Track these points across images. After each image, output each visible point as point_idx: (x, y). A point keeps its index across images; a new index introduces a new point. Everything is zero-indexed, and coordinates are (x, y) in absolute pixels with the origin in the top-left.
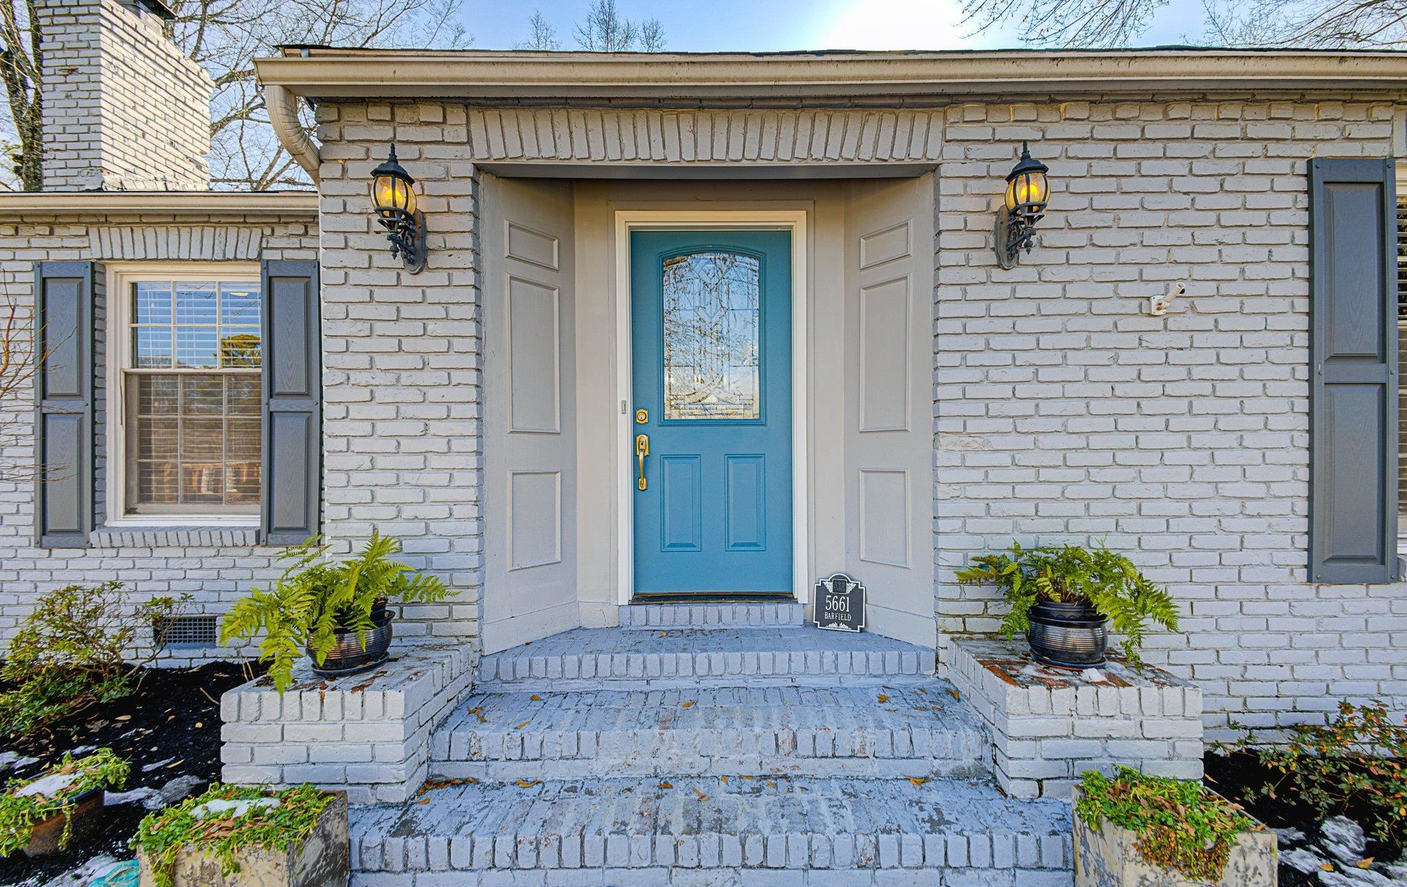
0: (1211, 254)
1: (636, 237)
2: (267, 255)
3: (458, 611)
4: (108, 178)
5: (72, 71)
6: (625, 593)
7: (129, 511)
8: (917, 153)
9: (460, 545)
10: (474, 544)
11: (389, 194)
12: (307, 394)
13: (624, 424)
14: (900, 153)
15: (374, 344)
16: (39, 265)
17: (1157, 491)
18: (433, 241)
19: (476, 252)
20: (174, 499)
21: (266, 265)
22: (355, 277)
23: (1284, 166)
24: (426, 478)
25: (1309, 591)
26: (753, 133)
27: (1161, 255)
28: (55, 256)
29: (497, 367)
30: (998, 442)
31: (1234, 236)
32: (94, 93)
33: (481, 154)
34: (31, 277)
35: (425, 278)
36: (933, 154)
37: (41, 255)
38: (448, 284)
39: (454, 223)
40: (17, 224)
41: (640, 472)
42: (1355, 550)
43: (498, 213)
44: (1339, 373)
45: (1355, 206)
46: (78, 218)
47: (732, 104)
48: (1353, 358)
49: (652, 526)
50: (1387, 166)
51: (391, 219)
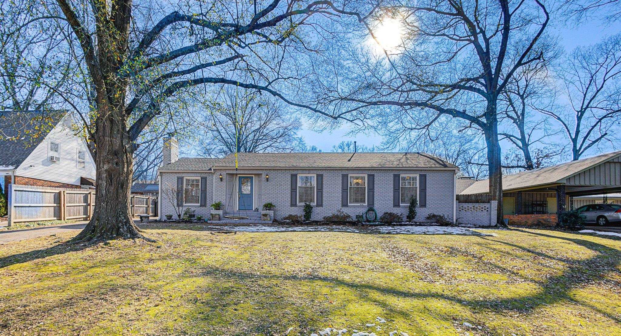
0: (283, 181)
1: (239, 177)
2: (201, 176)
3: (225, 208)
4: (171, 161)
5: (167, 147)
6: (238, 209)
7: (185, 203)
8: (260, 173)
10: (225, 203)
12: (205, 191)
13: (238, 194)
14: (258, 173)
15: (218, 187)
17: (279, 199)
19: (226, 180)
22: (217, 182)
23: (289, 174)
24: (222, 198)
25: (291, 207)
27: (279, 181)
28: (179, 176)
29: (227, 188)
30: (267, 195)
31: (285, 180)
32: (170, 150)
33: (227, 173)
34: (176, 178)
35: (222, 182)
36: (262, 173)
37: (177, 176)
38: (224, 183)
39: (224, 178)
40: (175, 173)
41: (239, 198)
42: (293, 204)
43: (228, 176)
44: (292, 190)
45: (294, 178)
46: (182, 172)
47: (246, 169)
48: (293, 189)
49: (240, 204)
50: (297, 174)
51: (220, 178)
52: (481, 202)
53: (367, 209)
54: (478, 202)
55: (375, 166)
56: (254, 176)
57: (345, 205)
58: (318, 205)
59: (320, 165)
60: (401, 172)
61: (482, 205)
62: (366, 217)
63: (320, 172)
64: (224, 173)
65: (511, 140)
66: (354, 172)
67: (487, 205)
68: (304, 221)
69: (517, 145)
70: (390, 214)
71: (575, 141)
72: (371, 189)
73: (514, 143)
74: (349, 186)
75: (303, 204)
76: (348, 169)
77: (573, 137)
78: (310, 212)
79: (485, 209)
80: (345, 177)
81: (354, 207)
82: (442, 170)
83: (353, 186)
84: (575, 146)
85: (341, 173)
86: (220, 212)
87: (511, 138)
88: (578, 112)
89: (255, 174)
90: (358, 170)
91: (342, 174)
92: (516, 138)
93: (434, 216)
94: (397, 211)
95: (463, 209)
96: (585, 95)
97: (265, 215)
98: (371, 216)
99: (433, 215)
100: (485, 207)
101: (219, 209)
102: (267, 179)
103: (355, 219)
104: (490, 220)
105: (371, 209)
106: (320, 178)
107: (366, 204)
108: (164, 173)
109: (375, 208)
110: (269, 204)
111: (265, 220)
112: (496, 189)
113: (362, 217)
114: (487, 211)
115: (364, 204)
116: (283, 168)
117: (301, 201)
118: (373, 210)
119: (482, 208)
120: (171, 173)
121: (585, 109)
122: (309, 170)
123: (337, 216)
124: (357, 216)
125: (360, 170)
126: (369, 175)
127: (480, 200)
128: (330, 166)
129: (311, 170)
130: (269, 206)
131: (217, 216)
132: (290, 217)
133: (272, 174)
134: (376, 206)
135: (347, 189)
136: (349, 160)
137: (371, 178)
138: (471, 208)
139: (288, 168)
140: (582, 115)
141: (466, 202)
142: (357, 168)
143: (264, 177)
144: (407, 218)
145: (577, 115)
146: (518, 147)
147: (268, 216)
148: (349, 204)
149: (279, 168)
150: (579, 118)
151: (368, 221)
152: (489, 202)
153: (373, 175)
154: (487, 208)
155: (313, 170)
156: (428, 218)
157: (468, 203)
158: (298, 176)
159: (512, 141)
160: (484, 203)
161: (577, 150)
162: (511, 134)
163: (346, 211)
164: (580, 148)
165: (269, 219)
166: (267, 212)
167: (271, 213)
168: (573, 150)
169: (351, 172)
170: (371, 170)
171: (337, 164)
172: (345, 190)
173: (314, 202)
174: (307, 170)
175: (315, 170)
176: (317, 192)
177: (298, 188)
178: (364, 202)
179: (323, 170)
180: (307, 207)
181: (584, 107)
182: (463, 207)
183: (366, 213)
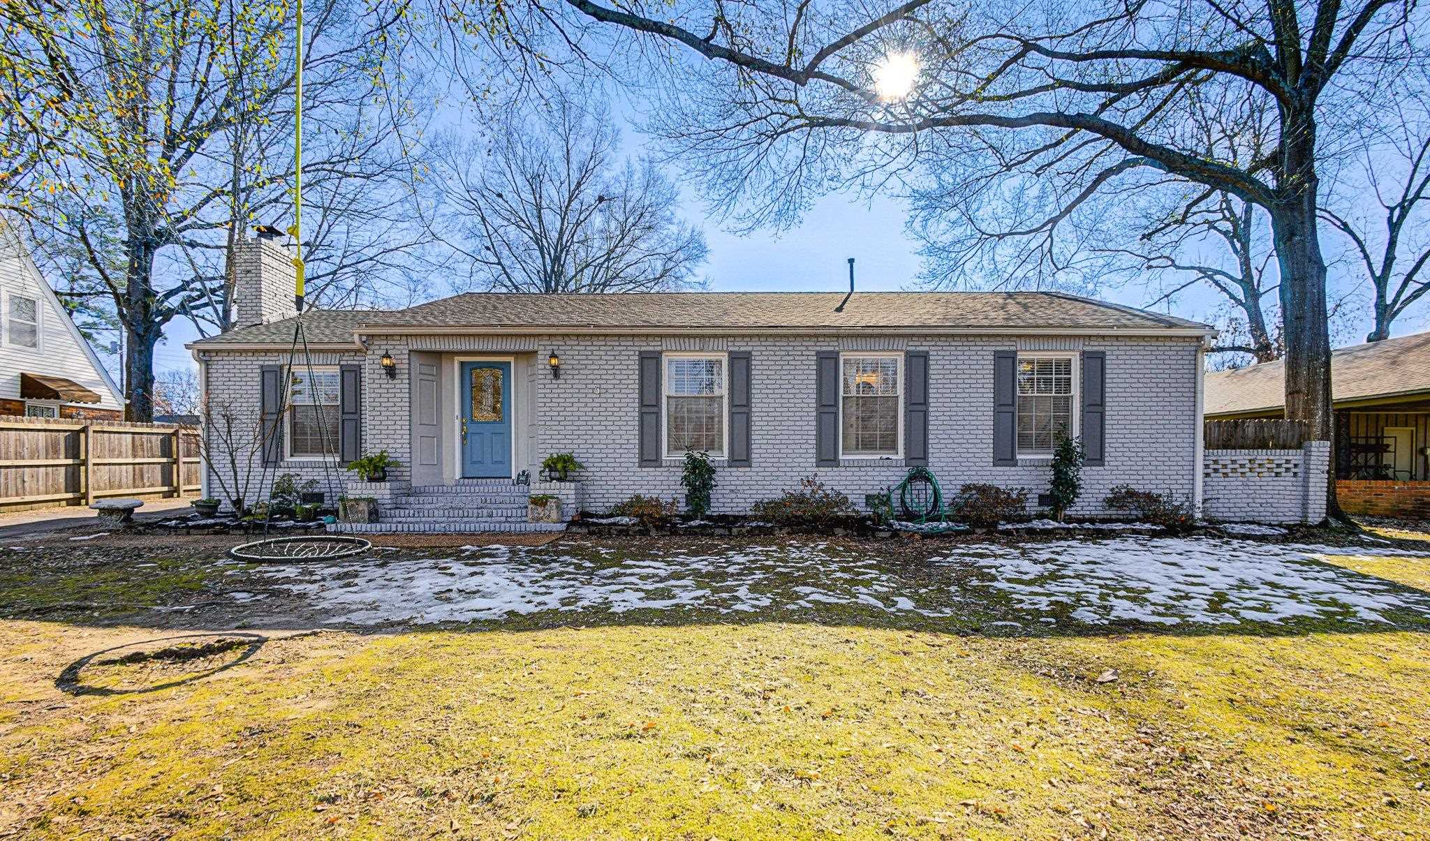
0: (611, 377)
1: (462, 364)
2: (342, 363)
3: (405, 474)
4: (264, 318)
5: (249, 272)
6: (458, 476)
7: (292, 456)
8: (531, 348)
9: (405, 455)
10: (408, 455)
11: (386, 362)
12: (355, 413)
13: (457, 423)
14: (526, 348)
15: (382, 400)
16: (262, 367)
17: (597, 442)
18: (397, 371)
19: (409, 374)
20: (307, 452)
21: (342, 366)
22: (376, 381)
23: (632, 353)
24: (395, 437)
25: (639, 469)
26: (486, 342)
27: (598, 377)
28: (266, 363)
29: (416, 405)
30: (554, 428)
31: (618, 372)
32: (259, 282)
33: (411, 348)
34: (259, 371)
35: (395, 381)
36: (536, 348)
37: (261, 363)
38: (401, 383)
39: (403, 367)
40: (254, 352)
41: (464, 438)
42: (649, 458)
43: (416, 361)
44: (645, 410)
45: (650, 364)
46: (277, 351)
47: (479, 335)
48: (649, 406)
49: (467, 456)
50: (660, 353)
51: (386, 367)
52: (1276, 447)
53: (904, 473)
54: (1263, 445)
55: (931, 322)
56: (511, 359)
57: (827, 458)
58: (734, 462)
59: (742, 321)
60: (1020, 344)
61: (1279, 456)
62: (903, 502)
63: (741, 346)
64: (400, 352)
65: (1217, 283)
66: (862, 343)
67: (1295, 456)
68: (686, 518)
69: (1232, 297)
70: (983, 490)
71: (1381, 282)
72: (918, 404)
73: (1224, 289)
74: (841, 393)
75: (681, 456)
76: (839, 335)
77: (1378, 273)
78: (706, 486)
79: (1288, 470)
80: (827, 364)
81: (860, 465)
82: (1157, 337)
83: (854, 394)
84: (1381, 295)
85: (813, 348)
86: (382, 492)
87: (1217, 277)
88: (1392, 210)
89: (517, 354)
90: (871, 336)
91: (818, 353)
92: (1231, 278)
93: (1131, 494)
94: (1004, 479)
95: (1216, 470)
96: (1416, 166)
97: (540, 501)
98: (919, 497)
99: (1127, 493)
100: (1288, 462)
101: (382, 479)
102: (556, 371)
103: (863, 510)
104: (1305, 506)
105: (920, 475)
106: (741, 364)
107: (901, 455)
108: (217, 352)
109: (930, 469)
110: (561, 458)
111: (538, 520)
112: (1315, 402)
113: (885, 500)
114: (1295, 474)
115: (894, 457)
116: (609, 331)
117: (675, 447)
118: (927, 479)
119: (1279, 466)
120: (241, 352)
121: (1412, 202)
122: (703, 336)
123: (801, 500)
124: (868, 497)
125: (879, 336)
126: (910, 356)
127: (1273, 437)
128: (776, 323)
129: (710, 336)
130: (561, 468)
131: (363, 506)
132: (636, 506)
133: (572, 354)
134: (936, 463)
135: (836, 405)
136: (839, 309)
137: (918, 366)
138: (1242, 466)
139: (628, 331)
140: (1402, 216)
141: (1225, 447)
142: (869, 331)
143: (543, 361)
144: (1040, 505)
145: (1390, 219)
146: (1233, 301)
147: (552, 503)
148: (841, 457)
149: (597, 331)
150: (1394, 227)
151: (910, 516)
152: (1299, 446)
153: (925, 357)
154: (1296, 466)
155: (715, 336)
156: (1110, 502)
157: (1234, 448)
158: (665, 360)
159: (1220, 286)
160: (1284, 447)
161: (1387, 306)
162: (1219, 269)
163: (833, 481)
164: (1395, 302)
165: (554, 515)
166: (554, 488)
167: (567, 492)
168: (1377, 306)
169: (848, 343)
170: (920, 336)
171: (799, 319)
172: (826, 407)
173: (721, 448)
174: (694, 336)
175: (723, 336)
176: (732, 415)
177: (664, 400)
178: (893, 447)
179: (751, 336)
180: (694, 468)
181: (1410, 196)
182: (1216, 462)
183: (904, 487)
